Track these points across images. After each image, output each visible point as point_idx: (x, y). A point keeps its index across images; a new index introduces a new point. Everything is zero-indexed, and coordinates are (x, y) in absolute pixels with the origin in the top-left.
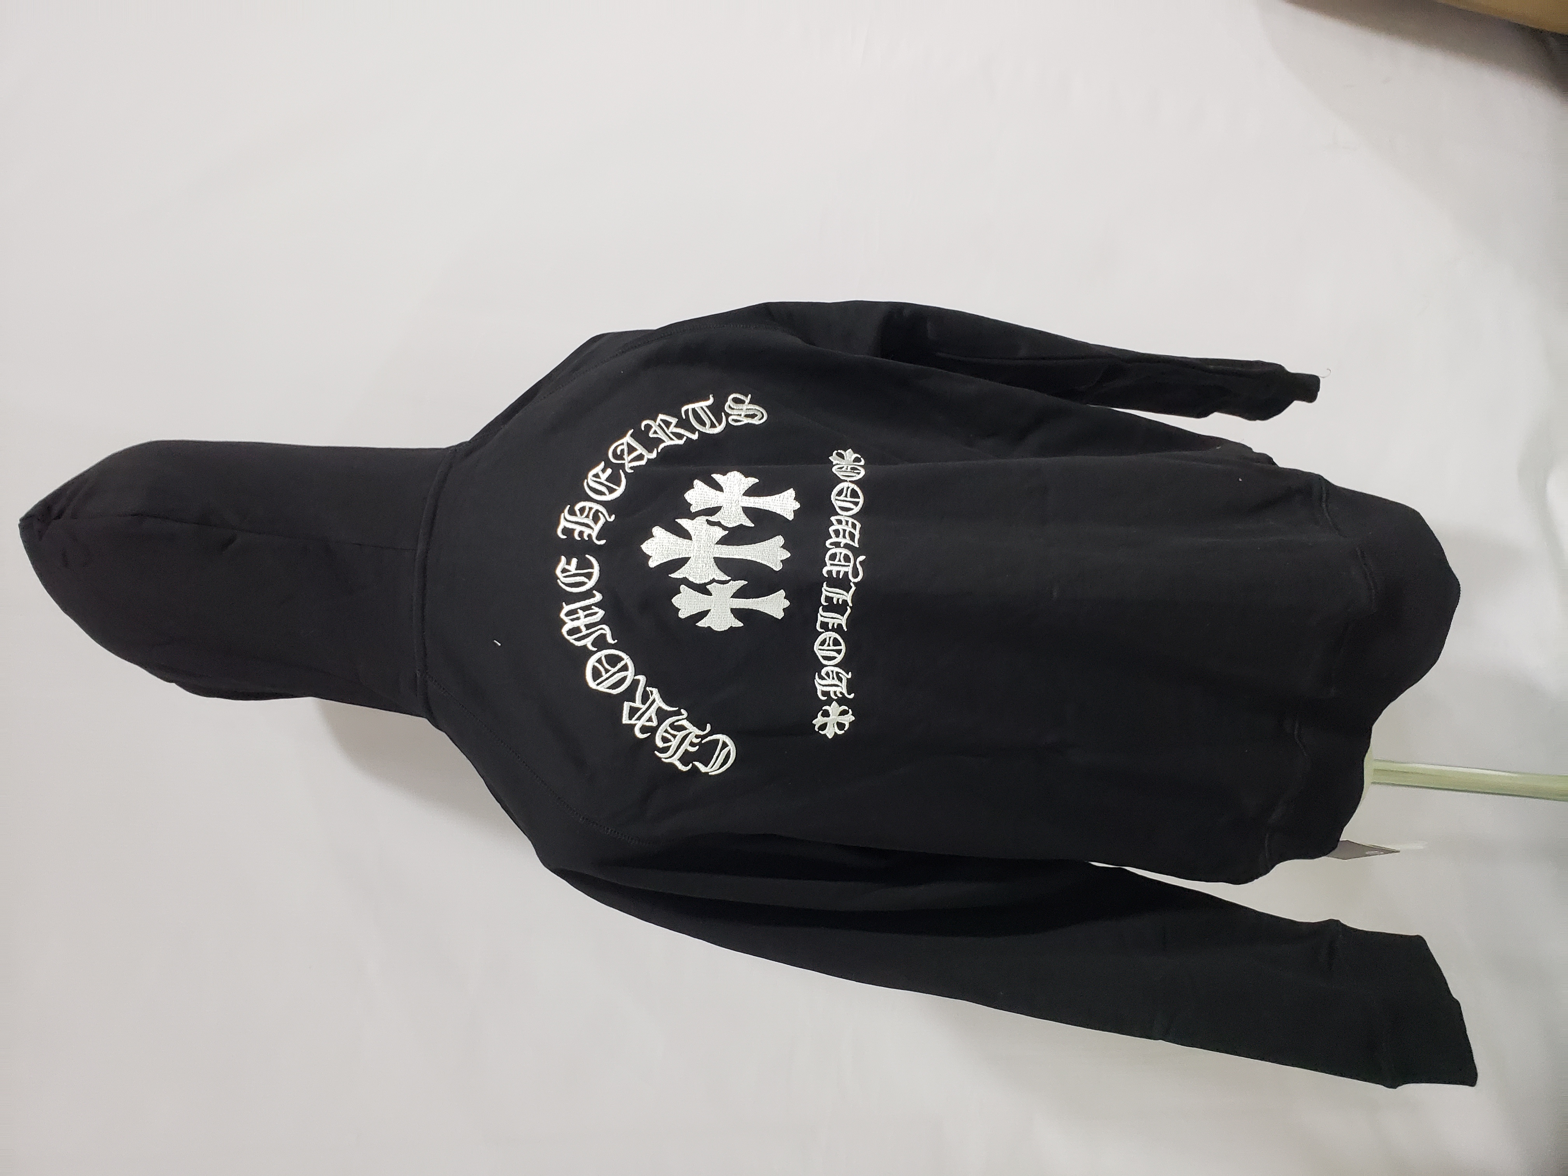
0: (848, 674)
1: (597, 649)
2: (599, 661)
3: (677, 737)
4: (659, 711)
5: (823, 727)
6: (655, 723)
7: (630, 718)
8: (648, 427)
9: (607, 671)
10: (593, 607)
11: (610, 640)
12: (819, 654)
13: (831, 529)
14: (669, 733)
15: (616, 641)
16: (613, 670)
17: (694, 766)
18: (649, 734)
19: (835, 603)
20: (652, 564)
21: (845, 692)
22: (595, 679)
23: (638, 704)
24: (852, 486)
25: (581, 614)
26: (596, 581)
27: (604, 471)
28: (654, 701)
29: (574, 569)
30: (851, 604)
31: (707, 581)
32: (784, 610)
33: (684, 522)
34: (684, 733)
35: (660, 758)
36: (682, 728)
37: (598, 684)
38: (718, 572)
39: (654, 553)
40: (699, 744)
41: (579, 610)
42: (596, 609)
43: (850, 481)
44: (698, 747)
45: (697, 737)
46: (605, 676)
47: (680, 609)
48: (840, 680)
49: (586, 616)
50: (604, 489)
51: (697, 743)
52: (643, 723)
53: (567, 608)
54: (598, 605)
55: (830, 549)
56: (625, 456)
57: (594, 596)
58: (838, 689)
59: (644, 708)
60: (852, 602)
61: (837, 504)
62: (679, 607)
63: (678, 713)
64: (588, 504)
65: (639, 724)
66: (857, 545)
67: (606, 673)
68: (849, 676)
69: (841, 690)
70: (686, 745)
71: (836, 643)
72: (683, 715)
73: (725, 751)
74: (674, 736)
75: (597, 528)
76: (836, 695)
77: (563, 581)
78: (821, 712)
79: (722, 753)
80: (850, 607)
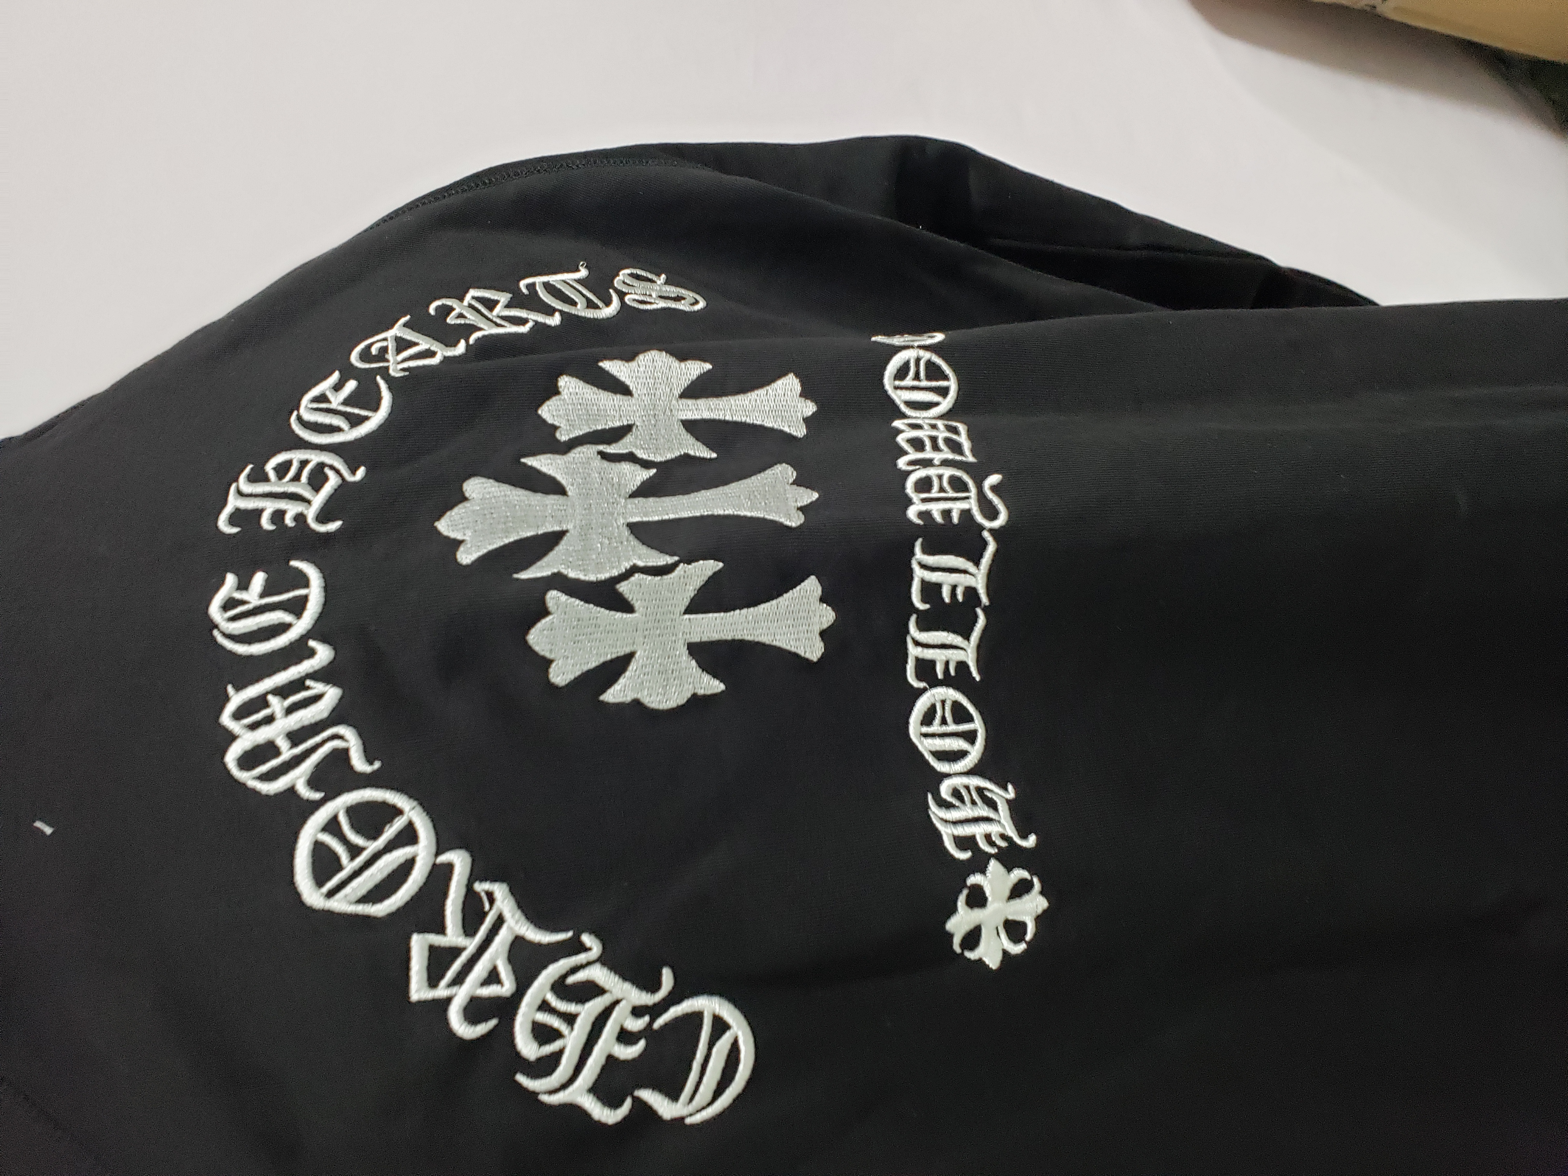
0: (1005, 789)
1: (322, 795)
2: (332, 826)
3: (579, 1021)
4: (518, 943)
5: (973, 938)
6: (507, 987)
7: (433, 981)
8: (447, 310)
9: (354, 851)
10: (308, 683)
11: (359, 763)
12: (926, 746)
13: (901, 439)
14: (553, 1011)
15: (377, 765)
16: (373, 846)
17: (641, 1106)
18: (493, 1023)
19: (947, 600)
20: (466, 557)
21: (1011, 832)
22: (320, 879)
23: (453, 936)
24: (926, 355)
25: (276, 705)
26: (317, 615)
27: (337, 387)
28: (500, 921)
29: (257, 598)
30: (985, 600)
31: (615, 573)
32: (823, 634)
33: (542, 463)
34: (595, 1006)
35: (534, 1094)
36: (592, 990)
37: (331, 894)
38: (644, 550)
39: (469, 533)
40: (647, 1032)
41: (270, 698)
42: (317, 687)
43: (920, 347)
44: (642, 1044)
45: (637, 1012)
46: (349, 866)
47: (550, 662)
48: (992, 804)
49: (290, 710)
50: (336, 421)
51: (640, 1032)
52: (471, 993)
53: (237, 699)
54: (322, 675)
55: (909, 473)
56: (390, 356)
57: (312, 653)
58: (993, 829)
59: (472, 945)
60: (988, 594)
61: (900, 397)
62: (548, 655)
63: (575, 947)
64: (296, 456)
65: (461, 996)
66: (971, 459)
67: (352, 858)
68: (1011, 794)
69: (1001, 830)
70: (606, 1041)
71: (960, 714)
72: (590, 949)
73: (723, 1045)
74: (570, 1019)
75: (319, 500)
76: (992, 843)
77: (227, 632)
78: (965, 892)
79: (715, 1050)
80: (985, 610)
